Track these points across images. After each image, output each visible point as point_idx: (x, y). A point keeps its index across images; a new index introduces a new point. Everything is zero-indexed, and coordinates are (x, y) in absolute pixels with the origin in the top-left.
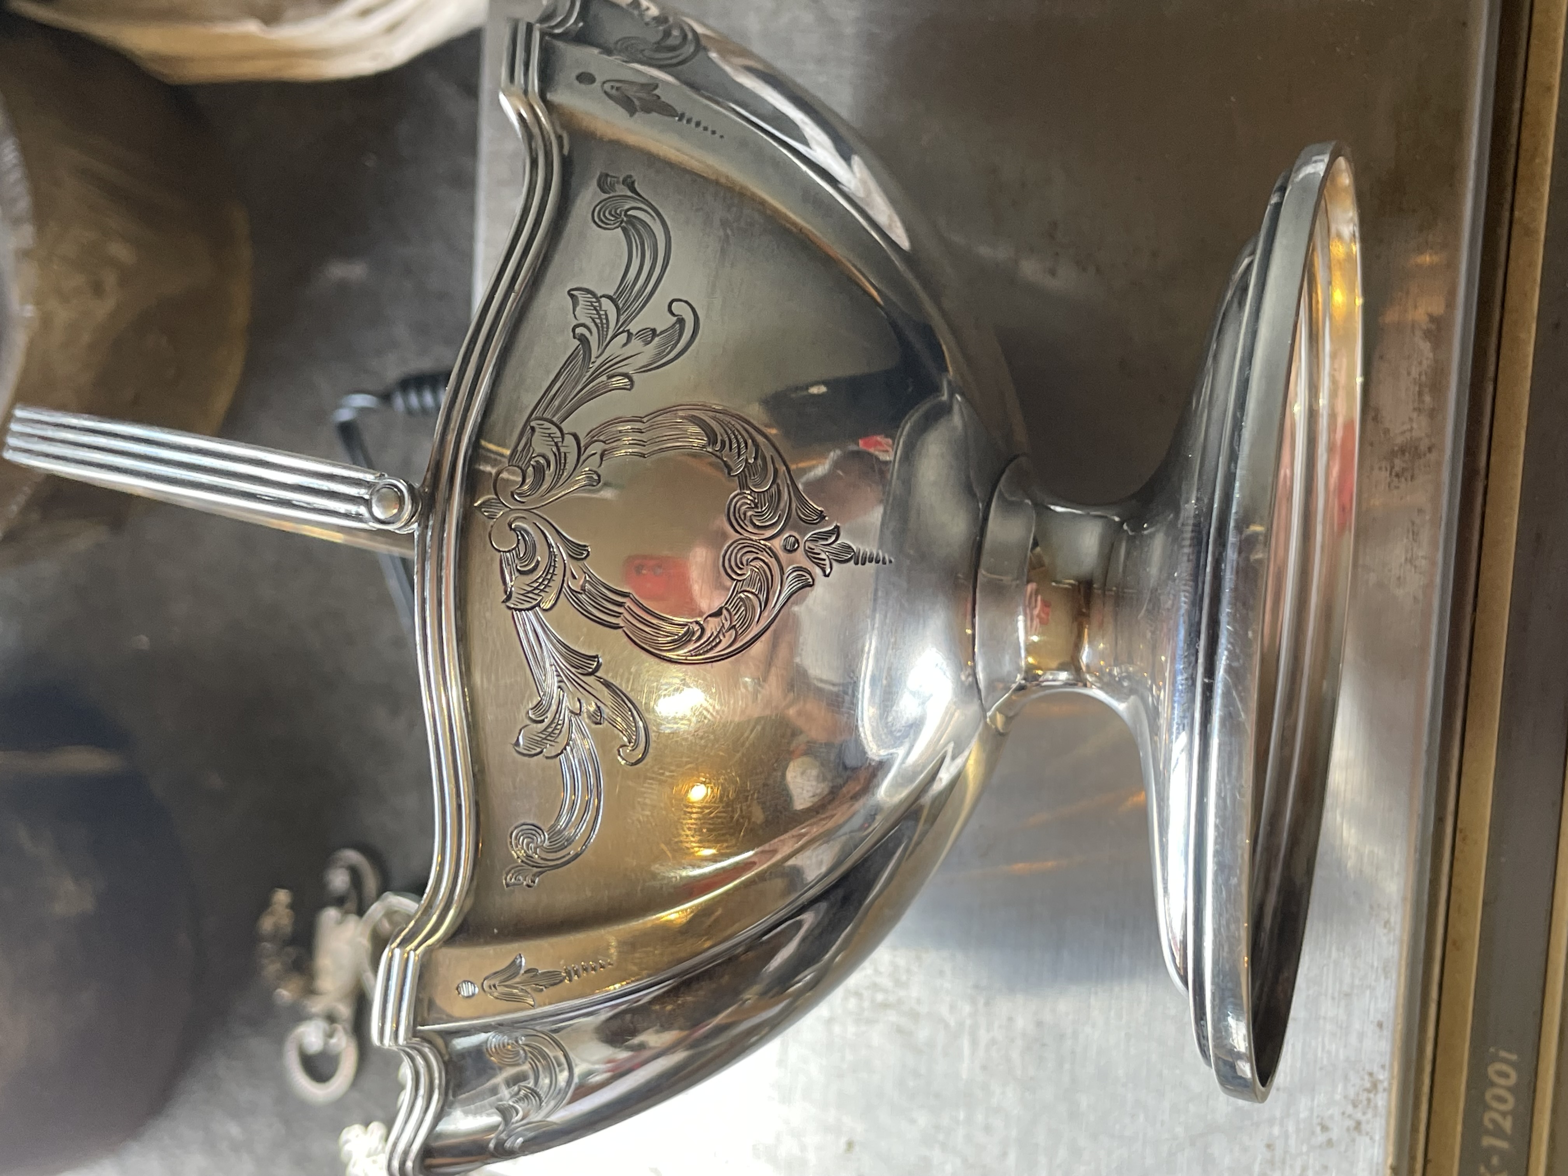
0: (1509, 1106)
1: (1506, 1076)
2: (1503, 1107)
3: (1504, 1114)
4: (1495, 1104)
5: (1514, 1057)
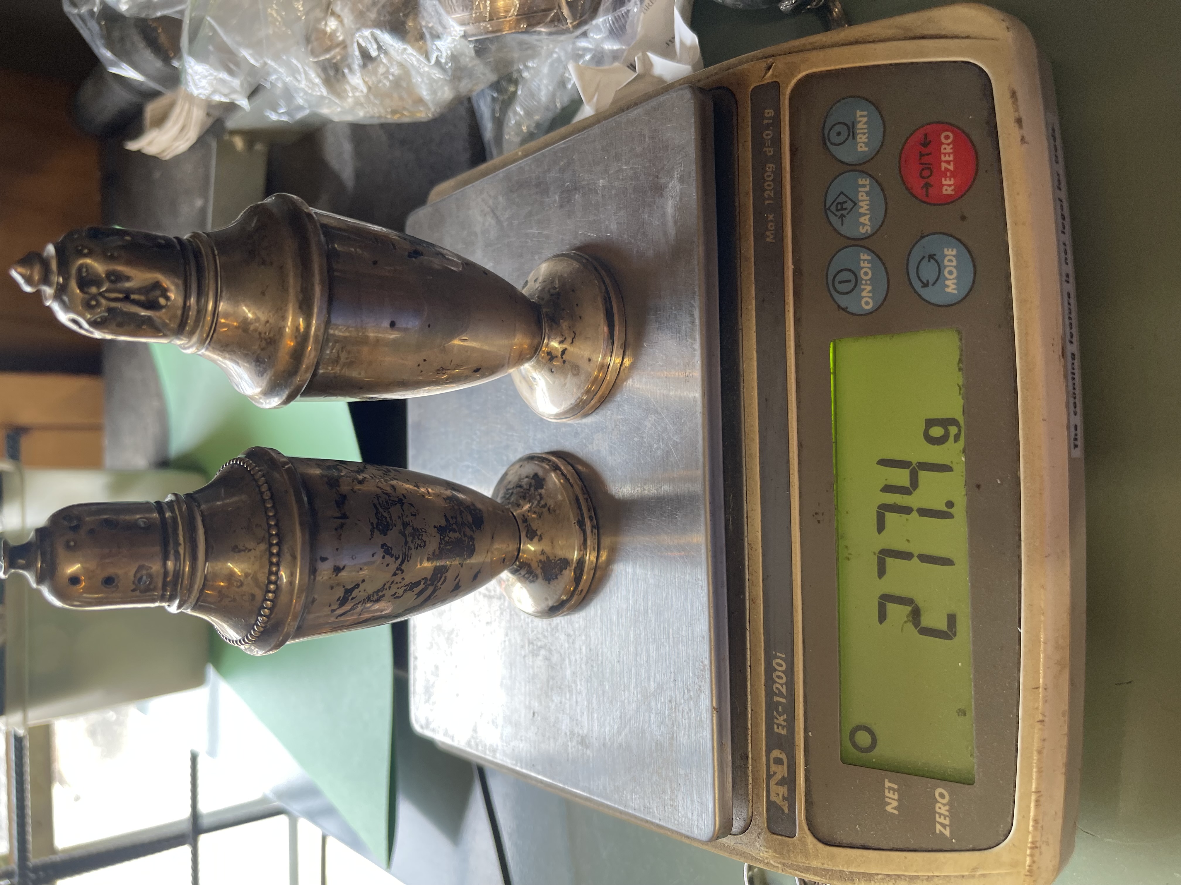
0: (784, 680)
1: (781, 665)
2: (780, 681)
3: (782, 685)
4: (777, 680)
5: (784, 656)
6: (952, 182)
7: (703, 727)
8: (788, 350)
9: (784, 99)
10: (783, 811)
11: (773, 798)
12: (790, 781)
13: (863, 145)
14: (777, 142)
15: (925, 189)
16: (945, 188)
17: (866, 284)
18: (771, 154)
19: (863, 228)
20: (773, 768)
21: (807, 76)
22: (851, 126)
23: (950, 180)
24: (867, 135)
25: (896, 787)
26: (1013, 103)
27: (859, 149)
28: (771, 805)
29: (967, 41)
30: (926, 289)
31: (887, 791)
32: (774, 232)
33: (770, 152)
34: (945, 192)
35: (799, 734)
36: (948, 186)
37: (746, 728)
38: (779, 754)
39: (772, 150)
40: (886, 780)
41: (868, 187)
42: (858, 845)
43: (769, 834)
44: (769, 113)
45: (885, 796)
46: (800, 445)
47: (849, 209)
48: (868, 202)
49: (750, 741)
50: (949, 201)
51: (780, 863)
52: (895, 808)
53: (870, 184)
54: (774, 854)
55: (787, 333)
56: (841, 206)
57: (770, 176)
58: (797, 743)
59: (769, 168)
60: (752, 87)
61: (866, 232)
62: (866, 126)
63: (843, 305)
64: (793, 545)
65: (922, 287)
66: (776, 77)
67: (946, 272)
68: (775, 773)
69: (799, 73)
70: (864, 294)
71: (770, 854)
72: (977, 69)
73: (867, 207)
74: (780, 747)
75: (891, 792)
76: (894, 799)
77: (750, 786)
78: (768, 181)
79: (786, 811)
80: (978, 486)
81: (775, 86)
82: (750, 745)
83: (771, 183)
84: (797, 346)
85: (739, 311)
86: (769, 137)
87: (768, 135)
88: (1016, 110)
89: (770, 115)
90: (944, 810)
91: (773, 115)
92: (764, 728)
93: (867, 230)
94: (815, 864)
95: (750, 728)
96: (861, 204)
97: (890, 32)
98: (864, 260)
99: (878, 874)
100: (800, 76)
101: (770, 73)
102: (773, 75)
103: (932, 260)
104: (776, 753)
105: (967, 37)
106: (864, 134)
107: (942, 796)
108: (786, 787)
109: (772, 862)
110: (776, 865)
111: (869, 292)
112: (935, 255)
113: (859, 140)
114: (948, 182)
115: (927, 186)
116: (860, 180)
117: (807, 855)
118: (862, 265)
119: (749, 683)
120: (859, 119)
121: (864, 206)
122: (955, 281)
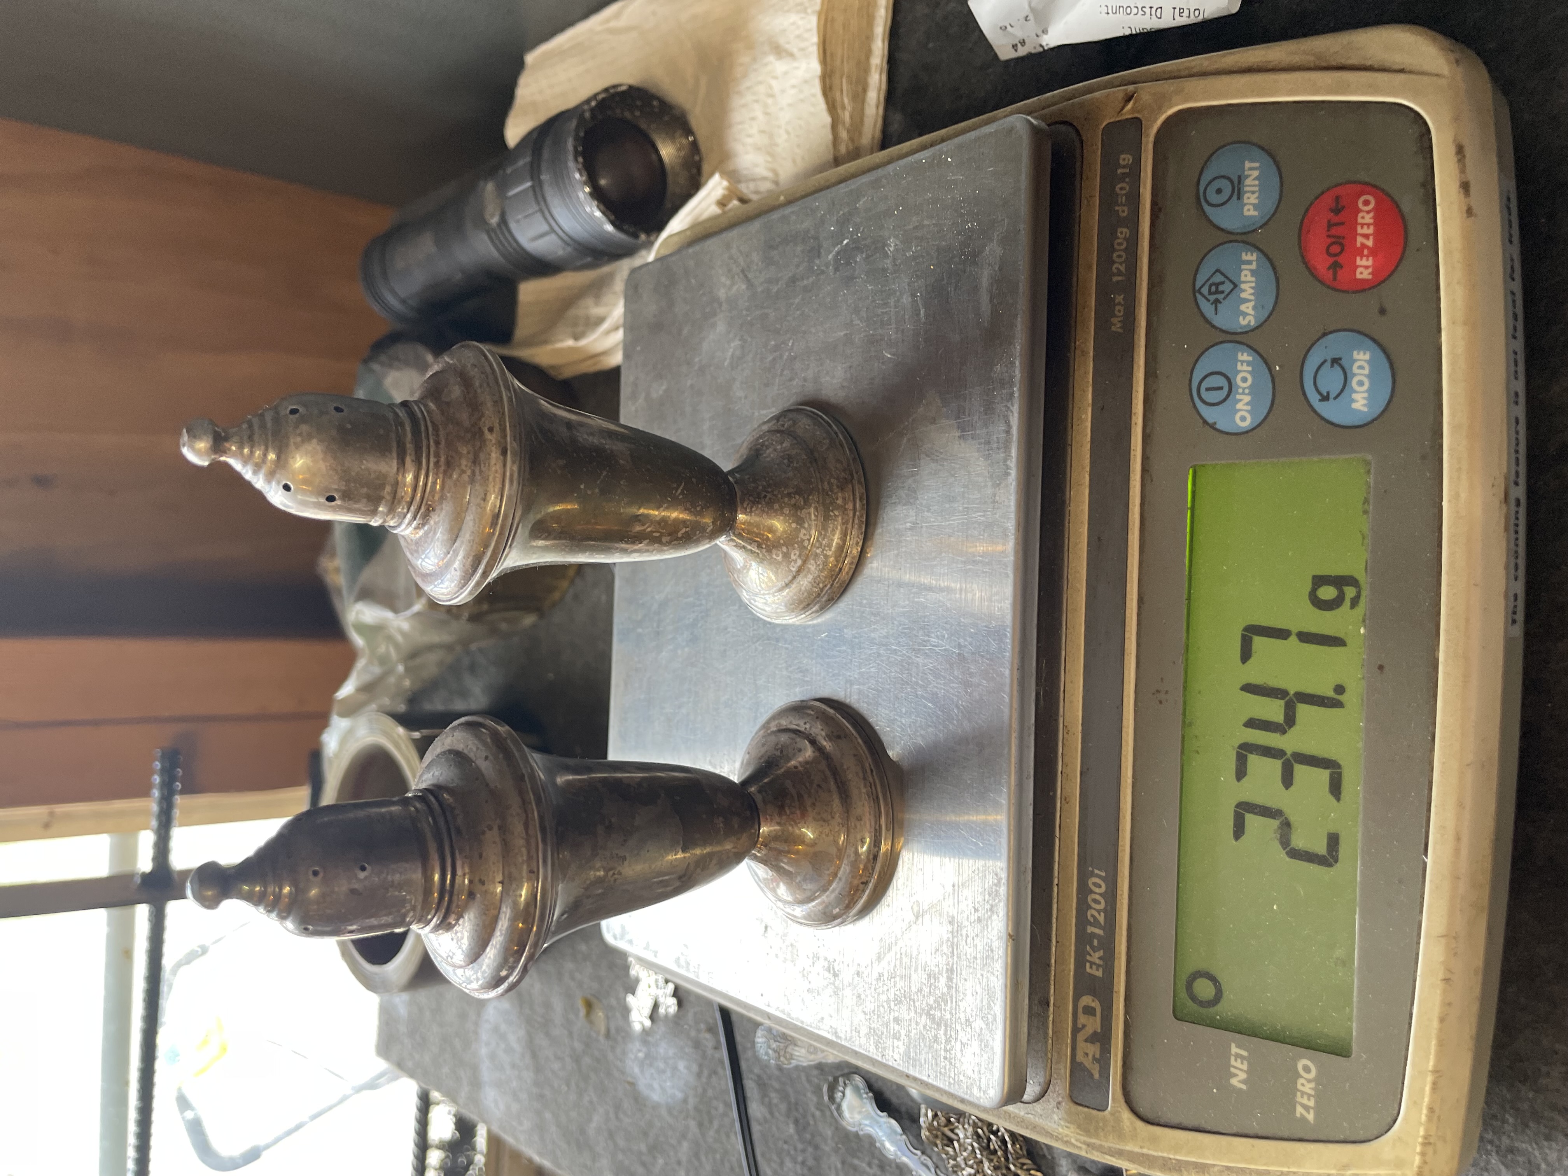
0: (1102, 906)
1: (1100, 886)
2: (1098, 907)
3: (1099, 912)
4: (1093, 905)
5: (1103, 874)
6: (1370, 262)
7: (993, 958)
8: (1131, 475)
9: (1147, 143)
10: (1091, 1076)
11: (1080, 1058)
12: (1103, 1038)
13: (1251, 207)
14: (1135, 199)
15: (1331, 271)
16: (1359, 270)
17: (1243, 393)
18: (1125, 214)
19: (1244, 319)
20: (1082, 1019)
21: (1180, 111)
22: (1236, 183)
23: (1368, 260)
24: (1256, 195)
25: (1245, 1054)
26: (1459, 161)
27: (1246, 213)
28: (1076, 1068)
29: (1401, 77)
30: (1325, 403)
31: (1233, 1058)
32: (1122, 319)
33: (1123, 211)
34: (1359, 276)
35: (1119, 977)
36: (1364, 269)
37: (1049, 965)
38: (1090, 1001)
39: (1126, 209)
40: (1233, 1045)
41: (1254, 263)
42: (1190, 1127)
43: (1072, 1105)
44: (1126, 159)
45: (1229, 1065)
46: (1141, 600)
47: (1226, 293)
48: (1253, 285)
49: (1052, 983)
50: (1364, 287)
51: (1084, 1143)
52: (1242, 1082)
53: (1257, 260)
54: (1078, 1131)
55: (1132, 453)
56: (1215, 289)
57: (1120, 244)
58: (1115, 989)
59: (1121, 233)
60: (1105, 124)
61: (1248, 325)
62: (1257, 182)
63: (1210, 421)
64: (1124, 730)
65: (1320, 400)
66: (1139, 112)
67: (1354, 382)
68: (1084, 1026)
69: (1170, 107)
70: (1239, 406)
71: (1073, 1130)
72: (1412, 114)
73: (1253, 291)
74: (1093, 992)
75: (1239, 1060)
76: (1241, 1070)
77: (1050, 1041)
78: (1118, 251)
79: (1097, 1076)
80: (1381, 668)
81: (1137, 124)
82: (1052, 987)
83: (1123, 254)
84: (1145, 470)
85: (1070, 421)
86: (1124, 192)
87: (1122, 188)
88: (1463, 170)
89: (1126, 162)
90: (1308, 1088)
91: (1131, 161)
92: (1072, 967)
93: (1250, 321)
94: (1129, 1147)
95: (1053, 965)
96: (1243, 286)
97: (1296, 59)
98: (1242, 362)
99: (1214, 1165)
100: (1171, 112)
101: (1130, 105)
102: (1133, 110)
103: (1335, 365)
104: (1087, 1000)
105: (1402, 71)
106: (1253, 192)
107: (1307, 1069)
108: (1098, 1044)
109: (1073, 1141)
110: (1079, 1144)
111: (1247, 404)
112: (1340, 359)
113: (1246, 201)
114: (1364, 262)
115: (1336, 266)
116: (1244, 255)
117: (1121, 1136)
118: (1239, 367)
119: (1055, 906)
120: (1246, 173)
121: (1247, 289)
122: (1366, 395)
